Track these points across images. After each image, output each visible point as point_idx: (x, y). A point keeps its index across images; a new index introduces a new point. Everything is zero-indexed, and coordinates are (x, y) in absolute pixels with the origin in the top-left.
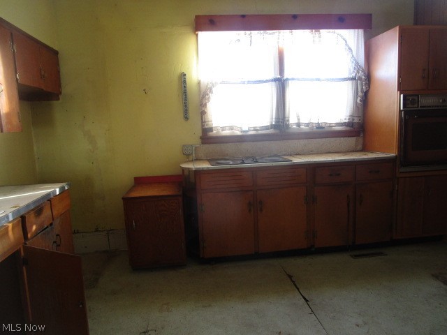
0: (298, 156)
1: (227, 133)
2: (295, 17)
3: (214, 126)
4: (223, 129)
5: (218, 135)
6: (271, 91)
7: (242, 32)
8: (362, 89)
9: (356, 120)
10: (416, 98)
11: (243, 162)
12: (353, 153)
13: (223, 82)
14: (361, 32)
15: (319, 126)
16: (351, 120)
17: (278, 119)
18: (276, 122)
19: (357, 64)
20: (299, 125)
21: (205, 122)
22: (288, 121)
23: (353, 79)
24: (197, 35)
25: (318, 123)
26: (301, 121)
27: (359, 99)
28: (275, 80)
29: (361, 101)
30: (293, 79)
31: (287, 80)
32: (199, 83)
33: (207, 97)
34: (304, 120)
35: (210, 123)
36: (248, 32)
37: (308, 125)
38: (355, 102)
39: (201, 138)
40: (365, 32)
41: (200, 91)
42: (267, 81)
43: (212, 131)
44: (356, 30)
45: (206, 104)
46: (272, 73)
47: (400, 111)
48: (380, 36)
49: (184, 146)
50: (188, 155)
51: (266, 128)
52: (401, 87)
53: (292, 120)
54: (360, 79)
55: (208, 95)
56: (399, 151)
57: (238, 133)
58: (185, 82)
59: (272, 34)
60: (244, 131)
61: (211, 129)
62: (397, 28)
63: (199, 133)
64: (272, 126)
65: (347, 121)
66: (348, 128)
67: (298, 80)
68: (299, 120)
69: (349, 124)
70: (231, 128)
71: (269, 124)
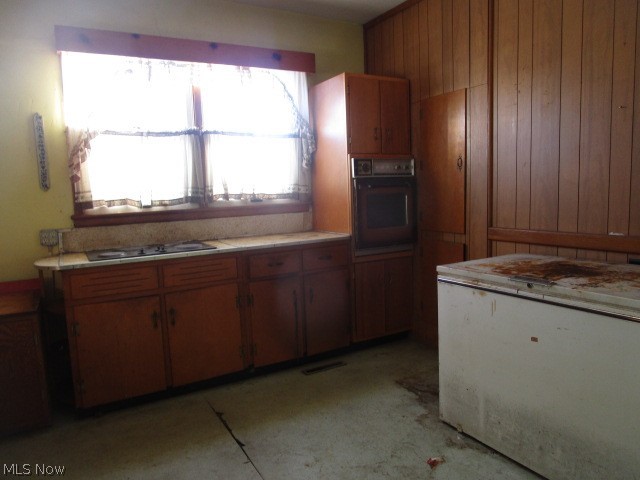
0: (227, 241)
1: (117, 209)
2: (214, 46)
3: (94, 199)
4: (110, 203)
5: (103, 213)
6: (184, 148)
7: (136, 60)
8: (308, 149)
9: (303, 190)
10: (369, 163)
11: (142, 253)
12: (300, 234)
13: (107, 132)
14: (303, 75)
15: (255, 199)
16: (296, 190)
17: (195, 188)
18: (193, 193)
19: (300, 116)
20: (226, 196)
21: (79, 193)
22: (211, 191)
23: (295, 136)
24: (60, 56)
25: (254, 195)
26: (230, 192)
27: (305, 162)
28: (189, 132)
29: (306, 165)
30: (215, 132)
31: (207, 133)
32: (66, 131)
33: (80, 153)
34: (233, 190)
35: (88, 194)
36: (145, 60)
37: (239, 196)
38: (301, 168)
39: (72, 218)
40: (308, 76)
41: (67, 144)
42: (177, 134)
43: (91, 207)
44: (297, 73)
45: (78, 165)
46: (185, 123)
47: (352, 179)
48: (325, 83)
49: (41, 232)
50: (51, 247)
51: (179, 201)
52: (352, 150)
53: (217, 190)
54: (305, 136)
55: (81, 150)
56: (354, 230)
57: (136, 209)
58: (40, 128)
59: (181, 66)
60: (145, 207)
61: (89, 204)
62: (343, 75)
63: (70, 210)
64: (187, 199)
65: (291, 191)
66: (293, 201)
67: (223, 133)
68: (226, 189)
69: (295, 195)
70: (124, 202)
71: (182, 196)
